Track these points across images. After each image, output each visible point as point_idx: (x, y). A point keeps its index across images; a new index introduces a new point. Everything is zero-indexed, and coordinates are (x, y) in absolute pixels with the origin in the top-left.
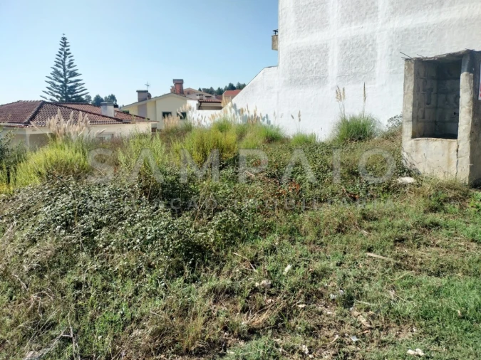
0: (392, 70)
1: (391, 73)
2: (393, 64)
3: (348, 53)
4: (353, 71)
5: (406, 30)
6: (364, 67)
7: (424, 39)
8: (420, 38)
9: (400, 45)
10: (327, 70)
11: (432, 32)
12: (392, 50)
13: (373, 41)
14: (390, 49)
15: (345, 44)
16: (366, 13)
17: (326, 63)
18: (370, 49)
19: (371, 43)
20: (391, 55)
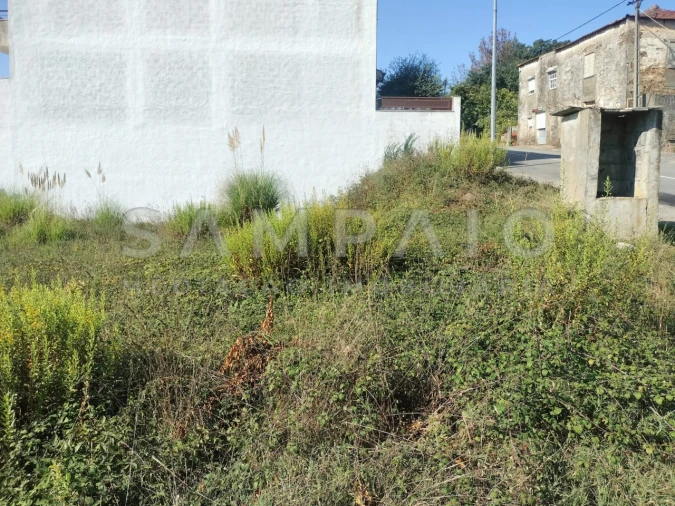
0: (235, 109)
1: (233, 112)
2: (236, 100)
3: (162, 75)
4: (173, 103)
5: (252, 56)
6: (191, 100)
7: (276, 72)
8: (271, 70)
9: (244, 75)
10: (123, 98)
11: (285, 65)
12: (234, 80)
13: (204, 63)
14: (230, 78)
15: (156, 61)
16: (190, 21)
17: (122, 85)
18: (200, 74)
19: (200, 66)
20: (232, 87)
